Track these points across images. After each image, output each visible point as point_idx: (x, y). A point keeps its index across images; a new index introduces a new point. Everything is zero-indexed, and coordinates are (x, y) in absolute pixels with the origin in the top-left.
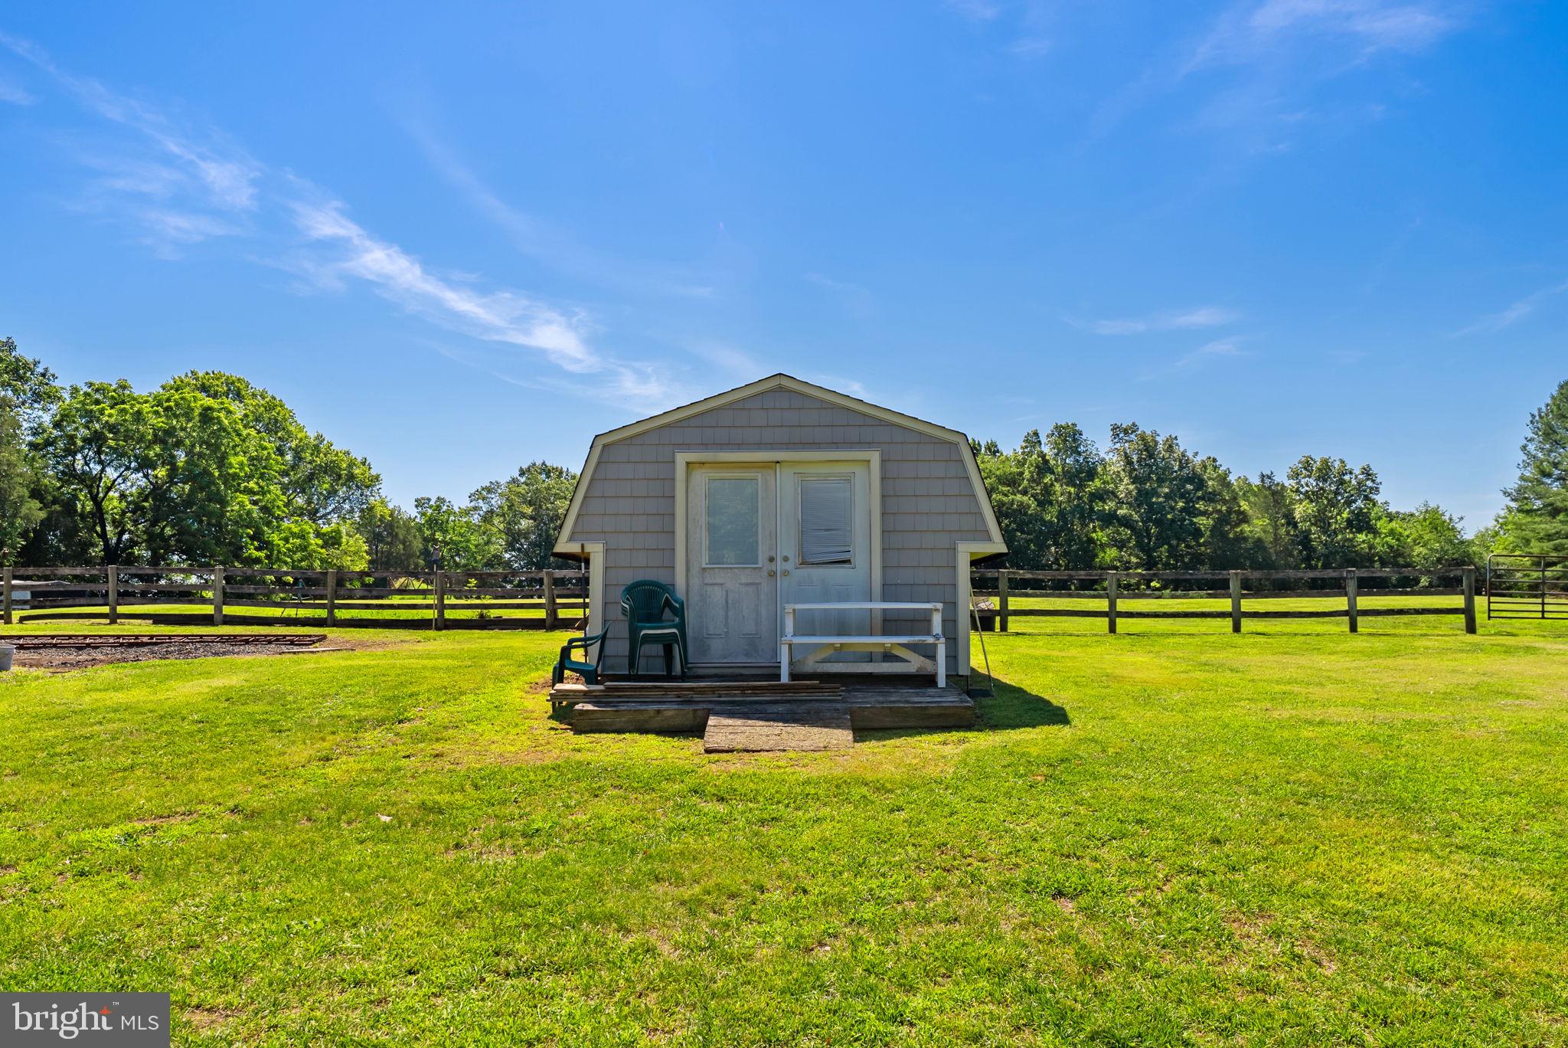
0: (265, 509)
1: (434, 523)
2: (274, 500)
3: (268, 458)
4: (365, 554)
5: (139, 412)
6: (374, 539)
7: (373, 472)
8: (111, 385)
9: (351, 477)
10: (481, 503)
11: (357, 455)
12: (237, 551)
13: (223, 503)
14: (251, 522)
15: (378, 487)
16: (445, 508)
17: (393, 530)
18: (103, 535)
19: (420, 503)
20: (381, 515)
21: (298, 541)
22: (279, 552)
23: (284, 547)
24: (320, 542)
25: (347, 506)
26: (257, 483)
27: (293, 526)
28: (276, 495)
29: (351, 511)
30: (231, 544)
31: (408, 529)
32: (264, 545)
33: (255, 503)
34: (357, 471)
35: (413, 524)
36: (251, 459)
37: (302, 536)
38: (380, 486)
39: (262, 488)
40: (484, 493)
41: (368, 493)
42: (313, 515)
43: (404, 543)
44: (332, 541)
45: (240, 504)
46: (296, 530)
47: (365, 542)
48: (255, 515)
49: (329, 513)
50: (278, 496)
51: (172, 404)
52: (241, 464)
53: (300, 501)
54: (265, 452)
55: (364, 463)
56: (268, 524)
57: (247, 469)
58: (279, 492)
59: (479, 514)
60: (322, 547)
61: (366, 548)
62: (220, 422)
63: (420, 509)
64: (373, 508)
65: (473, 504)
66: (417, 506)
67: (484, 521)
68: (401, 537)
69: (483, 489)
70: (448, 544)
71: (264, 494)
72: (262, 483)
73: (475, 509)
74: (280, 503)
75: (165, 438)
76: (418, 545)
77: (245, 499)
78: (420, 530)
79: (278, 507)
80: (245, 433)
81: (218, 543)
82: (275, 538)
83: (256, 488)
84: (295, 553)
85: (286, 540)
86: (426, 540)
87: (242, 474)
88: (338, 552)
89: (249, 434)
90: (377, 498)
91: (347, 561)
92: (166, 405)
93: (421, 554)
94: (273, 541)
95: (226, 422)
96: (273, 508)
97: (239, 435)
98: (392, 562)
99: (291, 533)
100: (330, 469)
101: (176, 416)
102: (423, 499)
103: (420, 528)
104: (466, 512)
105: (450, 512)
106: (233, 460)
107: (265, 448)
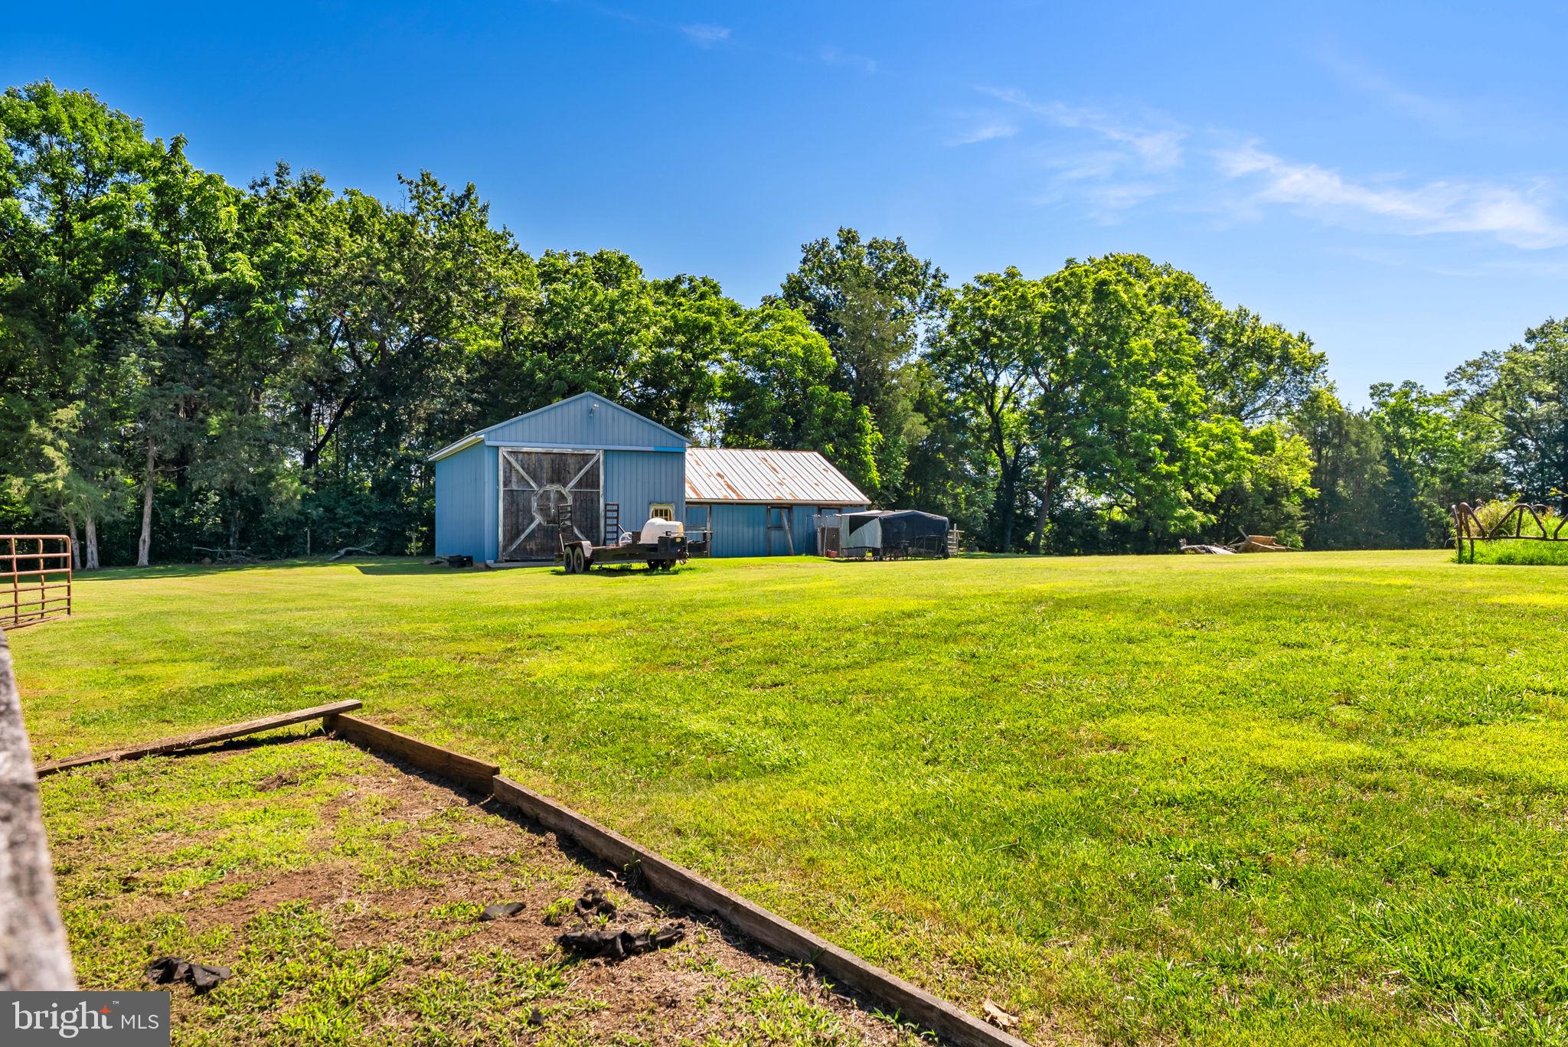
0: (1178, 407)
1: (1400, 415)
2: (1188, 395)
3: (1179, 340)
4: (1307, 460)
5: (1023, 297)
6: (1318, 443)
7: (1316, 350)
8: (999, 276)
9: (1286, 358)
10: (1464, 385)
11: (1293, 331)
12: (1145, 464)
13: (1124, 401)
14: (1159, 426)
15: (1322, 369)
16: (1414, 395)
17: (1341, 428)
18: (1001, 452)
19: (1376, 391)
20: (1329, 406)
21: (1219, 447)
22: (1198, 463)
23: (1204, 456)
24: (1250, 446)
25: (1281, 399)
26: (1167, 374)
27: (1213, 426)
28: (1191, 387)
29: (1288, 405)
30: (1135, 455)
31: (1362, 426)
32: (1176, 454)
33: (1164, 399)
34: (1294, 351)
35: (1367, 419)
36: (1158, 343)
37: (1225, 438)
38: (1326, 367)
39: (1173, 378)
40: (1470, 370)
41: (1310, 379)
42: (1236, 412)
43: (1357, 444)
44: (1264, 445)
45: (1145, 399)
46: (1218, 431)
47: (1307, 444)
48: (1164, 415)
49: (1259, 409)
50: (1193, 388)
51: (1061, 284)
52: (1145, 348)
53: (1220, 397)
54: (1175, 333)
55: (1302, 340)
56: (1182, 425)
57: (1152, 354)
58: (1194, 383)
59: (1463, 400)
60: (1253, 453)
61: (1308, 451)
62: (1117, 299)
63: (1376, 399)
64: (1318, 396)
65: (1452, 387)
66: (1372, 395)
67: (1472, 410)
68: (1353, 437)
69: (1469, 365)
70: (1419, 443)
71: (1175, 386)
72: (1173, 374)
73: (1457, 393)
74: (1196, 398)
75: (1056, 328)
76: (1376, 445)
77: (1152, 395)
78: (1378, 426)
79: (1194, 403)
80: (1149, 310)
81: (1121, 453)
82: (1192, 444)
83: (1165, 380)
84: (1218, 463)
85: (1206, 446)
86: (1387, 438)
87: (1145, 361)
88: (1270, 459)
89: (1155, 311)
90: (1323, 384)
91: (1283, 471)
92: (1055, 286)
93: (1383, 458)
94: (1189, 447)
95: (1125, 297)
96: (1188, 403)
97: (1143, 313)
98: (1342, 469)
99: (1211, 435)
100: (1258, 350)
101: (1067, 299)
102: (1383, 385)
103: (1378, 424)
104: (1442, 400)
105: (1423, 401)
106: (1135, 344)
107: (1175, 327)
